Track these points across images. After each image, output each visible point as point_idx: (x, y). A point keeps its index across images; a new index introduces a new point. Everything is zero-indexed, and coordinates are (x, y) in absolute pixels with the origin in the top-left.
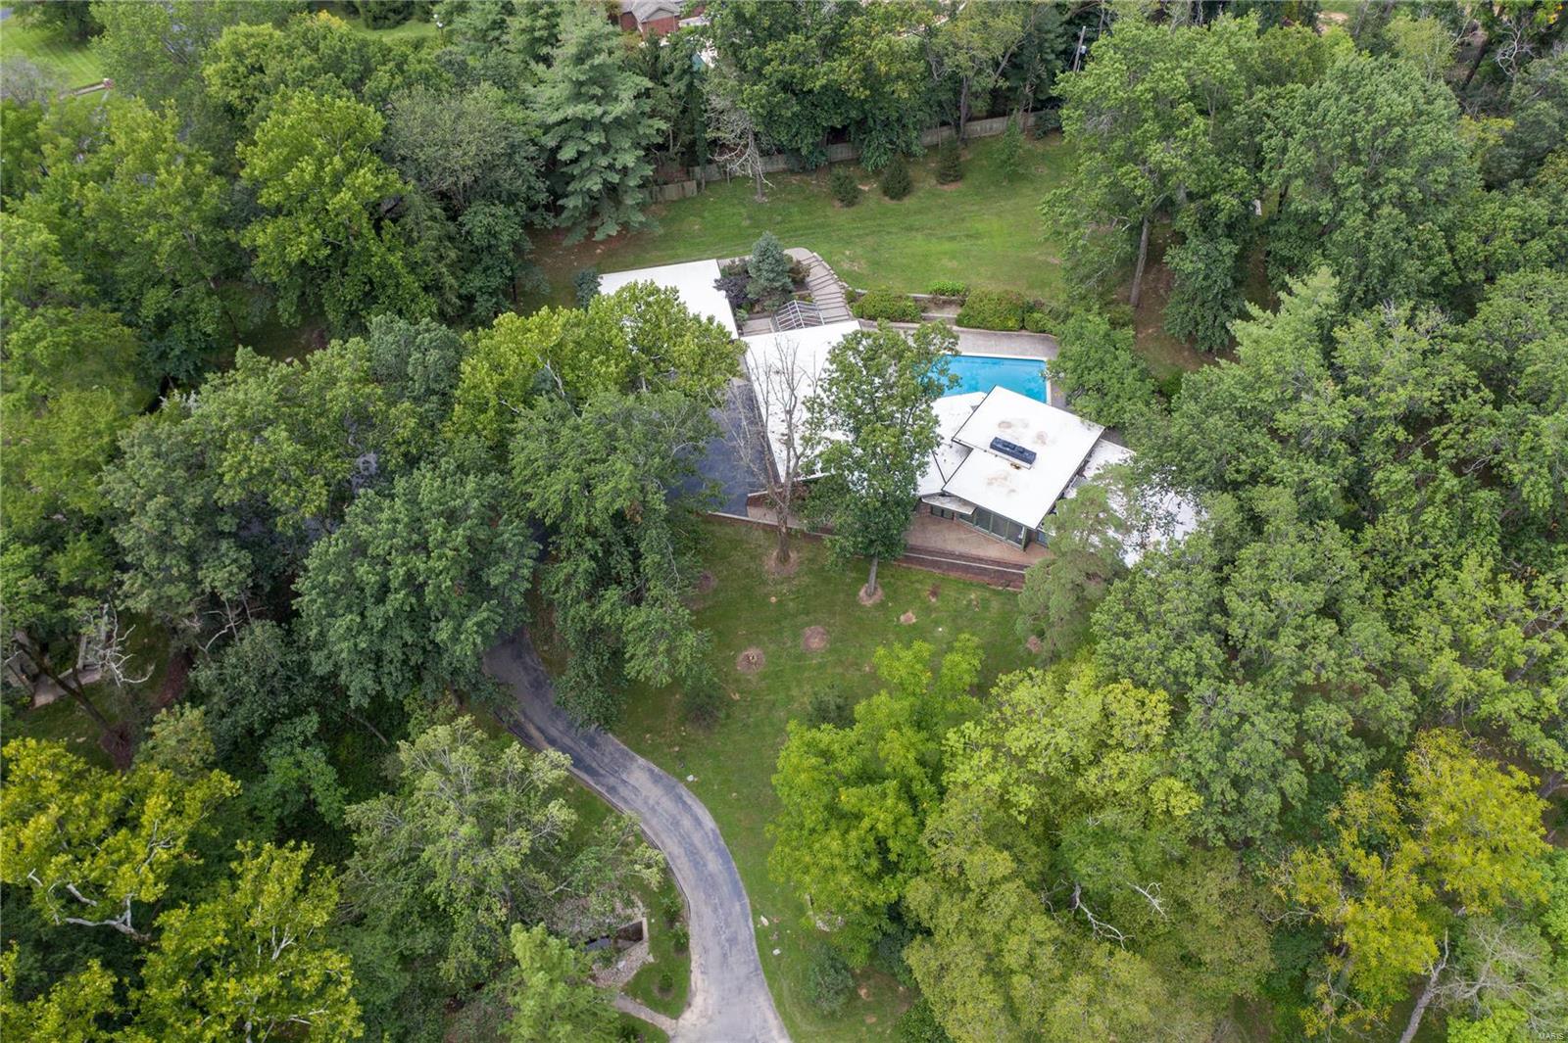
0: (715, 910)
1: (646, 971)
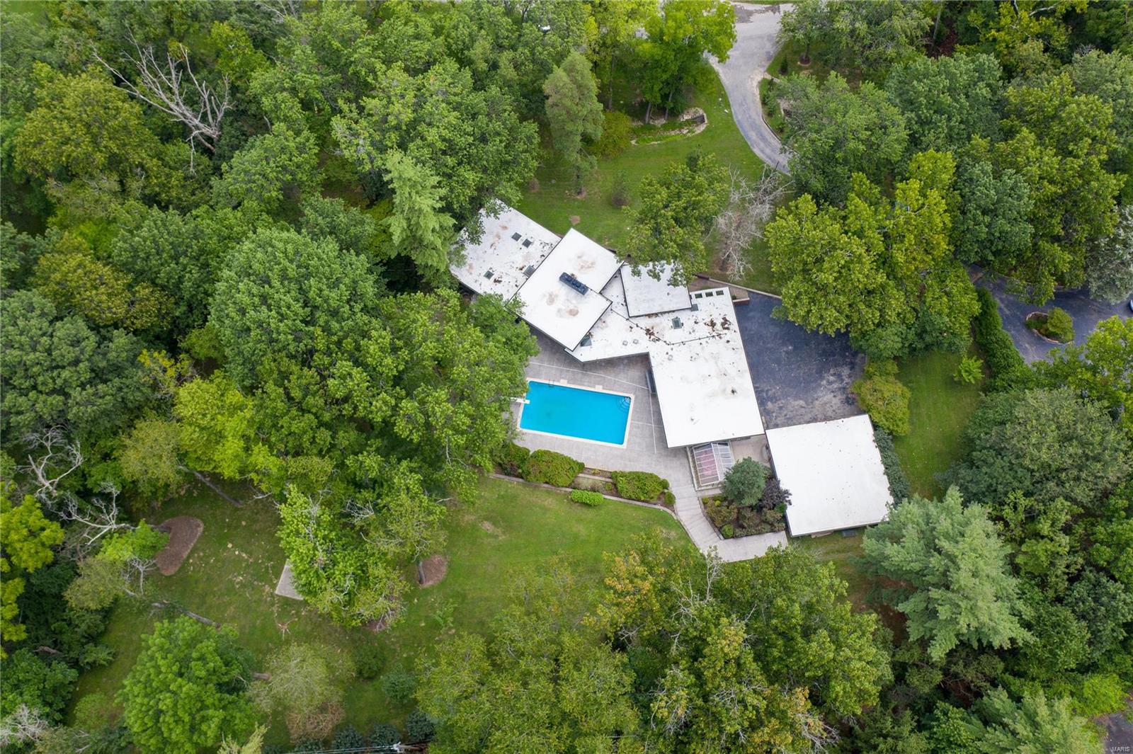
0: (750, 116)
1: (781, 97)
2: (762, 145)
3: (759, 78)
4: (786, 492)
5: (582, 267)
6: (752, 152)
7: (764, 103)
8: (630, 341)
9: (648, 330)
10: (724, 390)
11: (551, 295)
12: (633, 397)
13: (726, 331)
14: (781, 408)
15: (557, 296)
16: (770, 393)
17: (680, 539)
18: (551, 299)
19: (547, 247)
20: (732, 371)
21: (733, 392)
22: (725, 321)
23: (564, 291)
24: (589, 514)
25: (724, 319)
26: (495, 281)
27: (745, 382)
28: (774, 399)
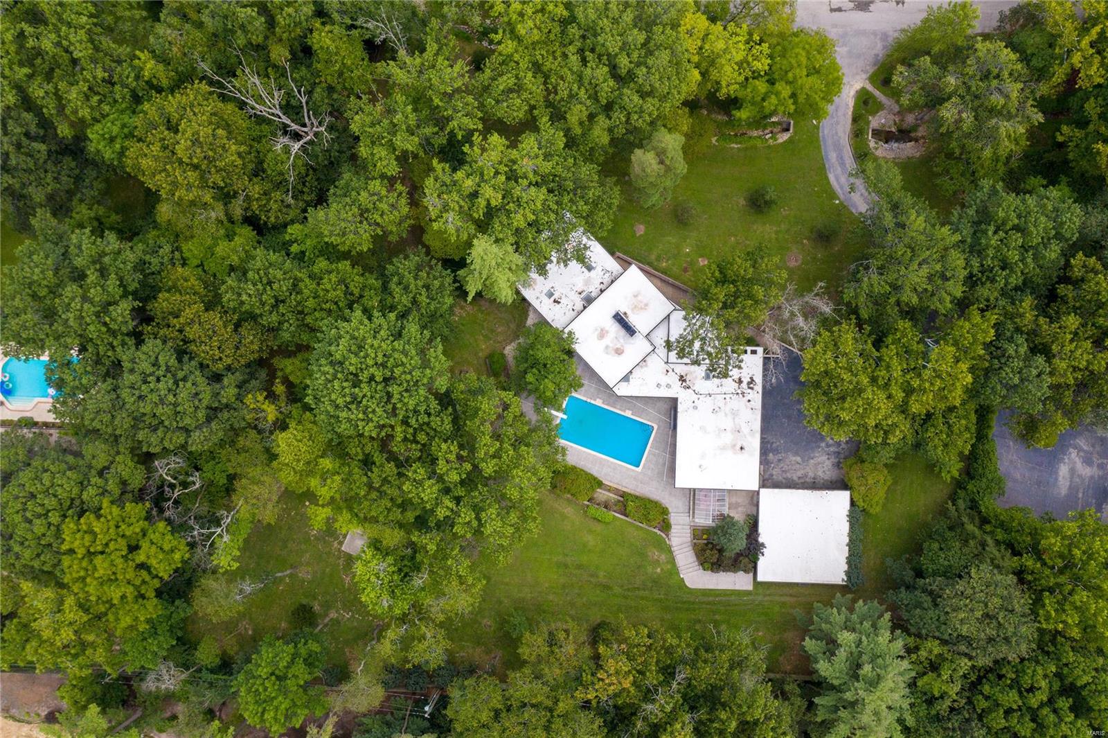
0: (837, 133)
1: (874, 113)
2: (839, 170)
3: (858, 86)
4: (763, 545)
5: (636, 307)
6: (827, 178)
7: (855, 120)
8: (663, 384)
9: (682, 377)
10: (734, 446)
11: (602, 330)
12: (656, 427)
13: (750, 391)
14: (780, 460)
15: (607, 332)
16: (774, 445)
17: (667, 562)
18: (602, 334)
19: (608, 275)
20: (745, 430)
21: (742, 448)
22: (752, 381)
23: (614, 328)
24: (599, 528)
25: (751, 378)
26: (555, 301)
27: (754, 443)
28: (776, 451)
